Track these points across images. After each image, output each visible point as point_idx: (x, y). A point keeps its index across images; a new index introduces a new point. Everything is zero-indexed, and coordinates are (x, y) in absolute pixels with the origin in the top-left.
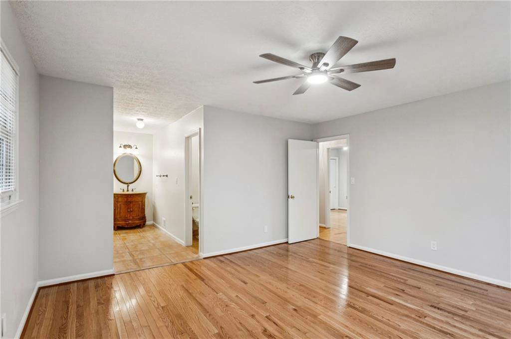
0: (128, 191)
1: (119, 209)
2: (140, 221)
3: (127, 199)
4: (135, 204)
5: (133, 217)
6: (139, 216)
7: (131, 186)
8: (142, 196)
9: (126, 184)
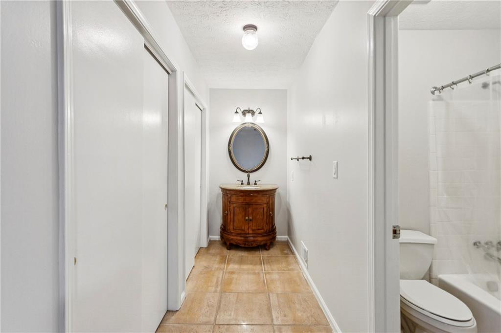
0: (249, 183)
1: (232, 215)
2: (265, 238)
3: (245, 200)
4: (257, 208)
5: (253, 230)
6: (263, 229)
7: (254, 176)
8: (270, 194)
9: (247, 172)
